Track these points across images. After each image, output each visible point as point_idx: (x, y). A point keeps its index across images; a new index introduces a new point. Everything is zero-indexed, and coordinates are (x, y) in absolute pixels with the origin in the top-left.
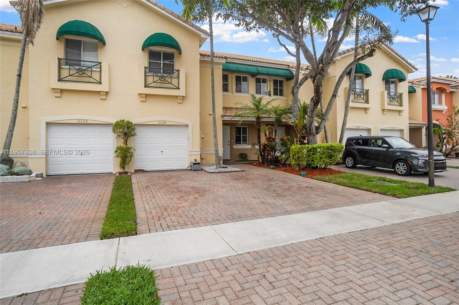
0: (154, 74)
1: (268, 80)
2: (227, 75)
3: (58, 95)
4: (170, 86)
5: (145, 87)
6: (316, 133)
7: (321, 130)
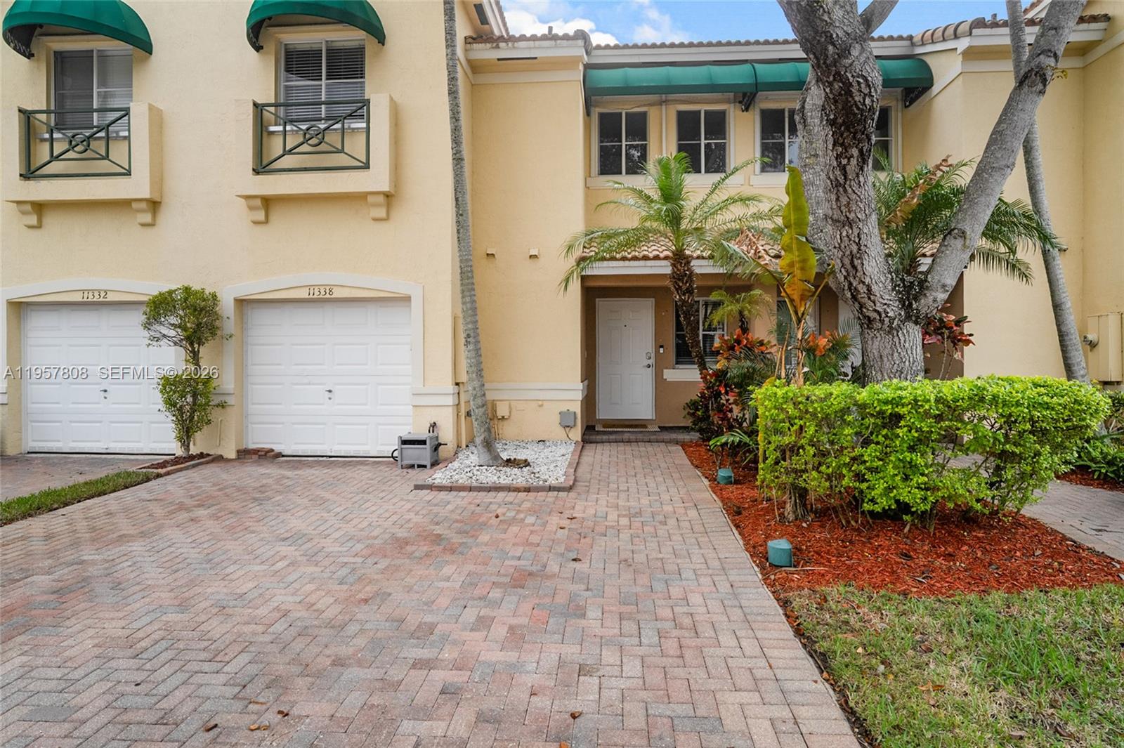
0: (288, 128)
2: (644, 115)
3: (33, 220)
4: (342, 160)
5: (256, 172)
6: (908, 318)
7: (935, 301)
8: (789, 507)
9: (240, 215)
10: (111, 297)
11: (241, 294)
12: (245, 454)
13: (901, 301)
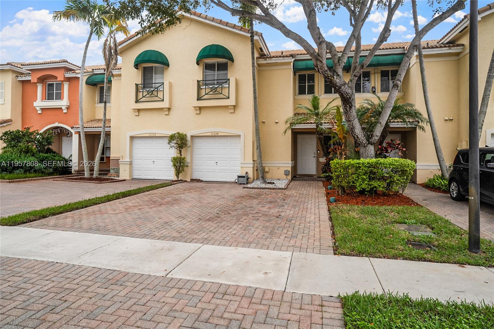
0: (206, 87)
1: (372, 72)
2: (314, 74)
3: (137, 114)
4: (221, 96)
5: (198, 100)
6: (369, 143)
7: (375, 139)
8: (340, 192)
9: (193, 112)
10: (157, 135)
11: (192, 134)
12: (192, 180)
13: (367, 139)
